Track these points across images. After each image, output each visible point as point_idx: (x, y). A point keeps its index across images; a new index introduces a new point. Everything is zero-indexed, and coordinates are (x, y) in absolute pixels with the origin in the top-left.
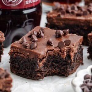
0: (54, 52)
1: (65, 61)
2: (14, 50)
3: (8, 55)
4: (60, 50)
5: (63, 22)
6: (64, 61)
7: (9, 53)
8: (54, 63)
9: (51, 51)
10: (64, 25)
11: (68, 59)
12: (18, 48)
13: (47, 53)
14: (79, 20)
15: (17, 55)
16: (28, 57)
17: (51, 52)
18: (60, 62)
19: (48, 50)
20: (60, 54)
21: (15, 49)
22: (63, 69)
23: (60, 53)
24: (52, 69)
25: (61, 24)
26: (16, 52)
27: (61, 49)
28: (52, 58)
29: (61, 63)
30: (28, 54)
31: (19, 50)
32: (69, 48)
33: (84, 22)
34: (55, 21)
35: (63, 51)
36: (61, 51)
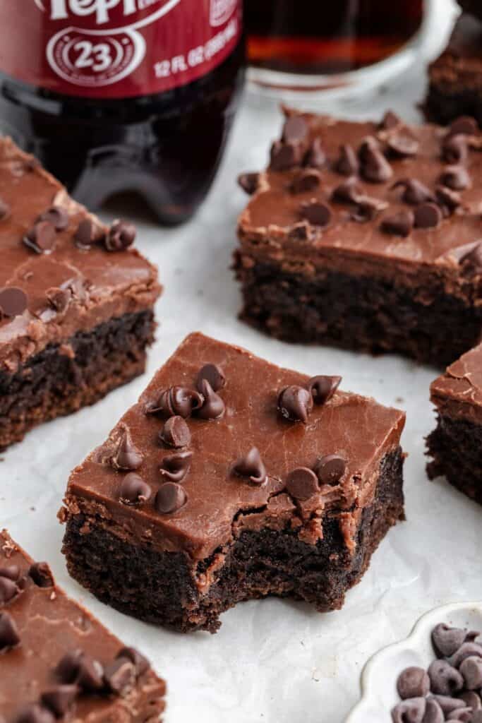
0: (268, 519)
1: (318, 553)
2: (81, 507)
3: (58, 520)
4: (294, 507)
5: (319, 261)
6: (313, 554)
7: (59, 516)
8: (268, 562)
9: (252, 514)
10: (322, 276)
11: (332, 547)
12: (99, 500)
13: (236, 524)
14: (396, 261)
15: (96, 529)
16: (149, 544)
17: (253, 520)
18: (293, 554)
19: (241, 511)
20: (293, 526)
21: (85, 503)
22: (306, 584)
23: (297, 522)
24: (259, 582)
25: (310, 269)
26: (91, 516)
27: (302, 505)
28: (258, 541)
29: (298, 558)
30: (149, 533)
31: (103, 509)
32: (335, 493)
33: (419, 272)
34: (280, 256)
35: (308, 515)
36: (297, 513)
